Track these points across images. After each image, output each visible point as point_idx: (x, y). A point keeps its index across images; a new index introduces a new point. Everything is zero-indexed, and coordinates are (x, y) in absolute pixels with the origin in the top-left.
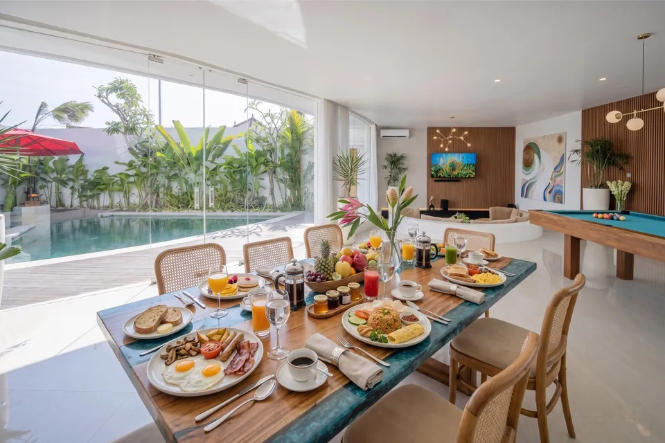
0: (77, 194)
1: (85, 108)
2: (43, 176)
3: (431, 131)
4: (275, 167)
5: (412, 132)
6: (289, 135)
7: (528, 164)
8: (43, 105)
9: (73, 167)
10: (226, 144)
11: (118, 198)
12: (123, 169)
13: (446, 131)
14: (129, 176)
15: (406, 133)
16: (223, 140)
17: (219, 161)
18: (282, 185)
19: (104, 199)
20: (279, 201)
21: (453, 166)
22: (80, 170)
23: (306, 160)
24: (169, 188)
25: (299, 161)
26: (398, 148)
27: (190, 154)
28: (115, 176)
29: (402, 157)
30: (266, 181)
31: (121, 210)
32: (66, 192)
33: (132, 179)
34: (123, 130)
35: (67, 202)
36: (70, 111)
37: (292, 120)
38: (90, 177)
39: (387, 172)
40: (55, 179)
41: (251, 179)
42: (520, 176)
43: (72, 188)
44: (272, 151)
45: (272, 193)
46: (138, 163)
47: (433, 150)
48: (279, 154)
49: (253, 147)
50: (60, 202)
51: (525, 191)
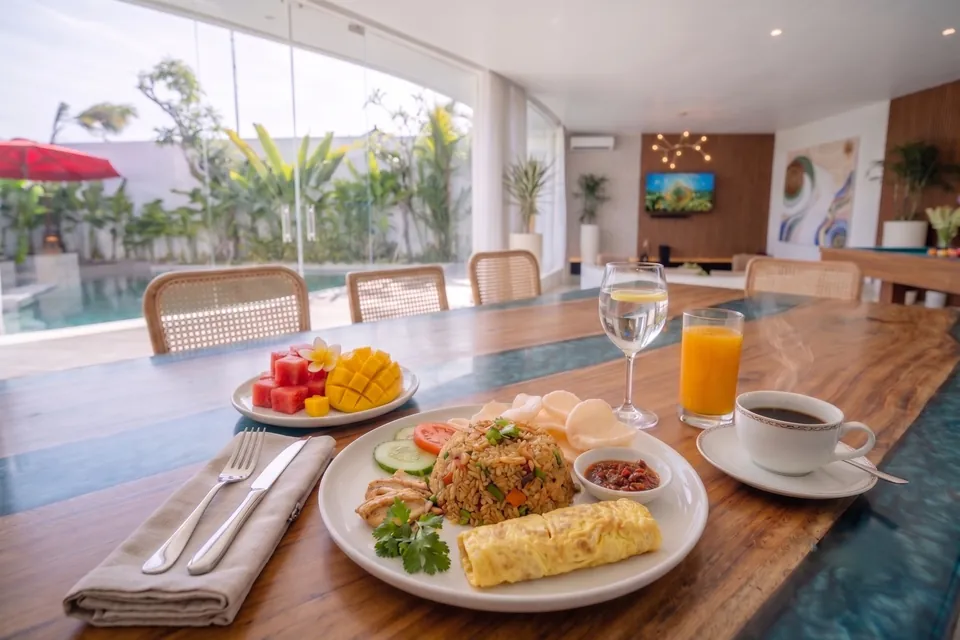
0: (120, 240)
1: (126, 112)
2: (69, 213)
3: (648, 139)
4: (411, 196)
5: (618, 140)
6: (430, 144)
7: (792, 191)
8: (63, 108)
9: (110, 199)
10: (337, 161)
11: (180, 246)
12: (185, 201)
13: (673, 138)
14: (192, 212)
15: (609, 142)
16: (333, 150)
17: (328, 187)
18: (422, 224)
19: (160, 247)
20: (417, 248)
21: (679, 194)
22: (121, 203)
23: (456, 186)
24: (254, 230)
25: (446, 188)
26: (595, 167)
27: (282, 177)
28: (173, 212)
29: (601, 180)
30: (397, 217)
31: (184, 262)
32: (104, 236)
33: (198, 217)
34: (178, 139)
35: (108, 253)
36: (104, 117)
37: (434, 122)
38: (138, 211)
39: (579, 205)
40: (88, 219)
41: (374, 214)
42: (779, 209)
43: (113, 232)
44: (405, 172)
45: (406, 235)
46: (206, 191)
47: (651, 168)
48: (416, 176)
49: (378, 167)
50: (96, 253)
51: (786, 231)
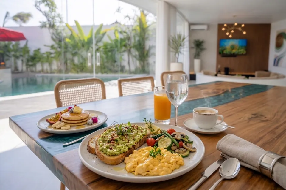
0: (24, 64)
1: (29, 15)
2: (7, 53)
3: (220, 26)
4: (130, 48)
5: (209, 26)
6: (138, 28)
7: (279, 45)
8: (7, 13)
9: (22, 48)
10: (104, 34)
11: (46, 66)
12: (48, 49)
13: (230, 26)
14: (51, 53)
15: (205, 27)
16: (102, 31)
17: (101, 44)
18: (134, 59)
19: (39, 67)
20: (133, 68)
21: (233, 47)
22: (26, 50)
23: (148, 44)
24: (73, 61)
25: (144, 45)
26: (200, 37)
27: (84, 40)
28: (44, 54)
29: (202, 42)
30: (125, 56)
31: (47, 73)
32: (19, 62)
33: (52, 55)
34: (48, 26)
35: (20, 69)
36: (22, 17)
37: (140, 20)
38: (32, 53)
39: (194, 51)
40: (14, 56)
41: (118, 56)
42: (273, 53)
43: (22, 61)
44: (129, 39)
45: (129, 63)
46: (56, 46)
47: (222, 37)
48: (133, 40)
49: (119, 36)
50: (16, 69)
51: (277, 62)
